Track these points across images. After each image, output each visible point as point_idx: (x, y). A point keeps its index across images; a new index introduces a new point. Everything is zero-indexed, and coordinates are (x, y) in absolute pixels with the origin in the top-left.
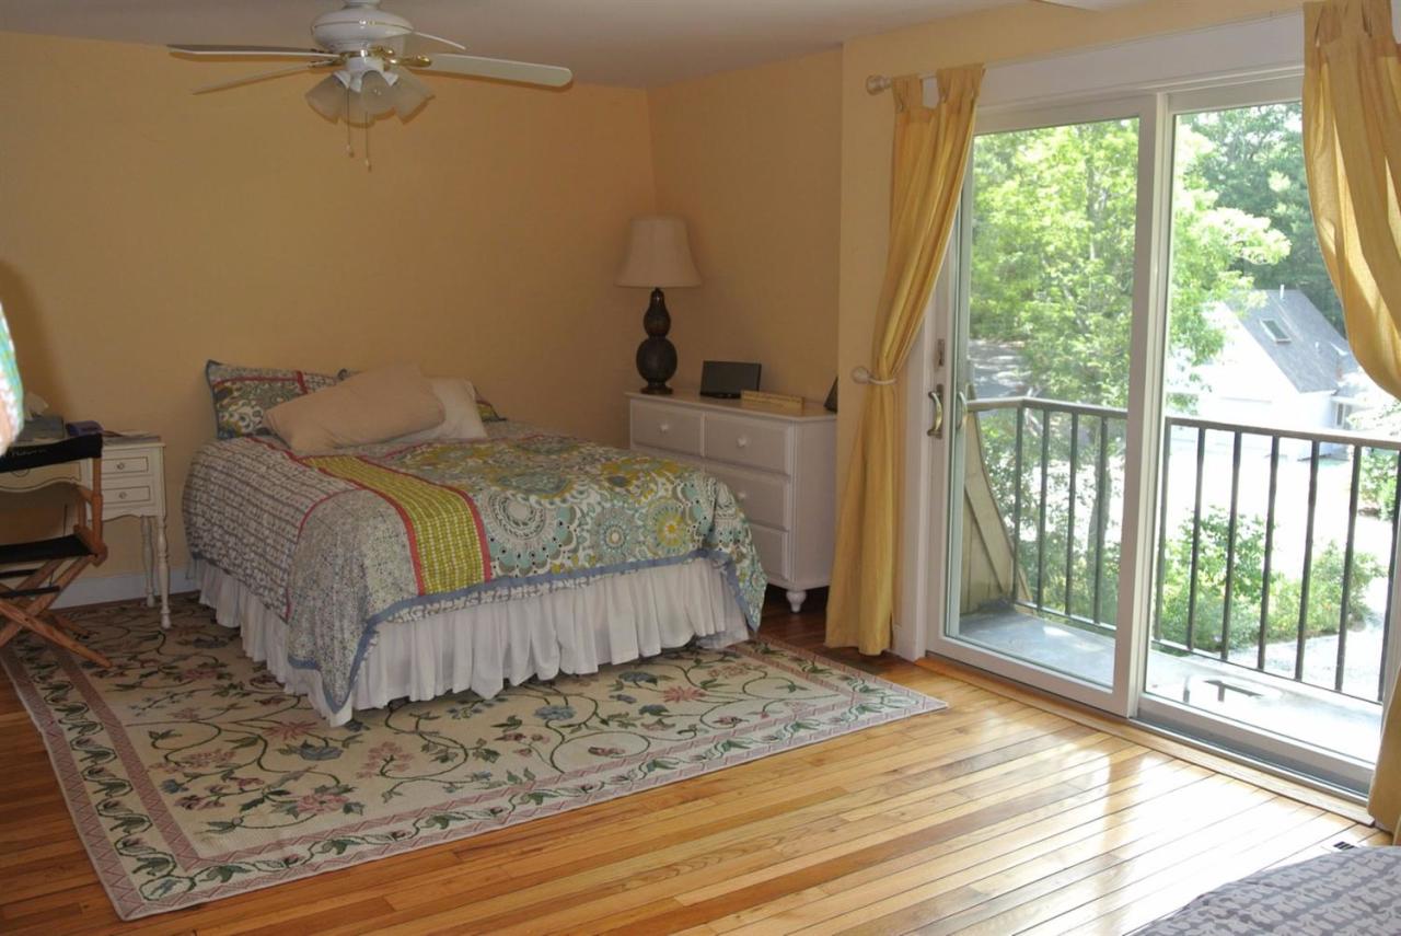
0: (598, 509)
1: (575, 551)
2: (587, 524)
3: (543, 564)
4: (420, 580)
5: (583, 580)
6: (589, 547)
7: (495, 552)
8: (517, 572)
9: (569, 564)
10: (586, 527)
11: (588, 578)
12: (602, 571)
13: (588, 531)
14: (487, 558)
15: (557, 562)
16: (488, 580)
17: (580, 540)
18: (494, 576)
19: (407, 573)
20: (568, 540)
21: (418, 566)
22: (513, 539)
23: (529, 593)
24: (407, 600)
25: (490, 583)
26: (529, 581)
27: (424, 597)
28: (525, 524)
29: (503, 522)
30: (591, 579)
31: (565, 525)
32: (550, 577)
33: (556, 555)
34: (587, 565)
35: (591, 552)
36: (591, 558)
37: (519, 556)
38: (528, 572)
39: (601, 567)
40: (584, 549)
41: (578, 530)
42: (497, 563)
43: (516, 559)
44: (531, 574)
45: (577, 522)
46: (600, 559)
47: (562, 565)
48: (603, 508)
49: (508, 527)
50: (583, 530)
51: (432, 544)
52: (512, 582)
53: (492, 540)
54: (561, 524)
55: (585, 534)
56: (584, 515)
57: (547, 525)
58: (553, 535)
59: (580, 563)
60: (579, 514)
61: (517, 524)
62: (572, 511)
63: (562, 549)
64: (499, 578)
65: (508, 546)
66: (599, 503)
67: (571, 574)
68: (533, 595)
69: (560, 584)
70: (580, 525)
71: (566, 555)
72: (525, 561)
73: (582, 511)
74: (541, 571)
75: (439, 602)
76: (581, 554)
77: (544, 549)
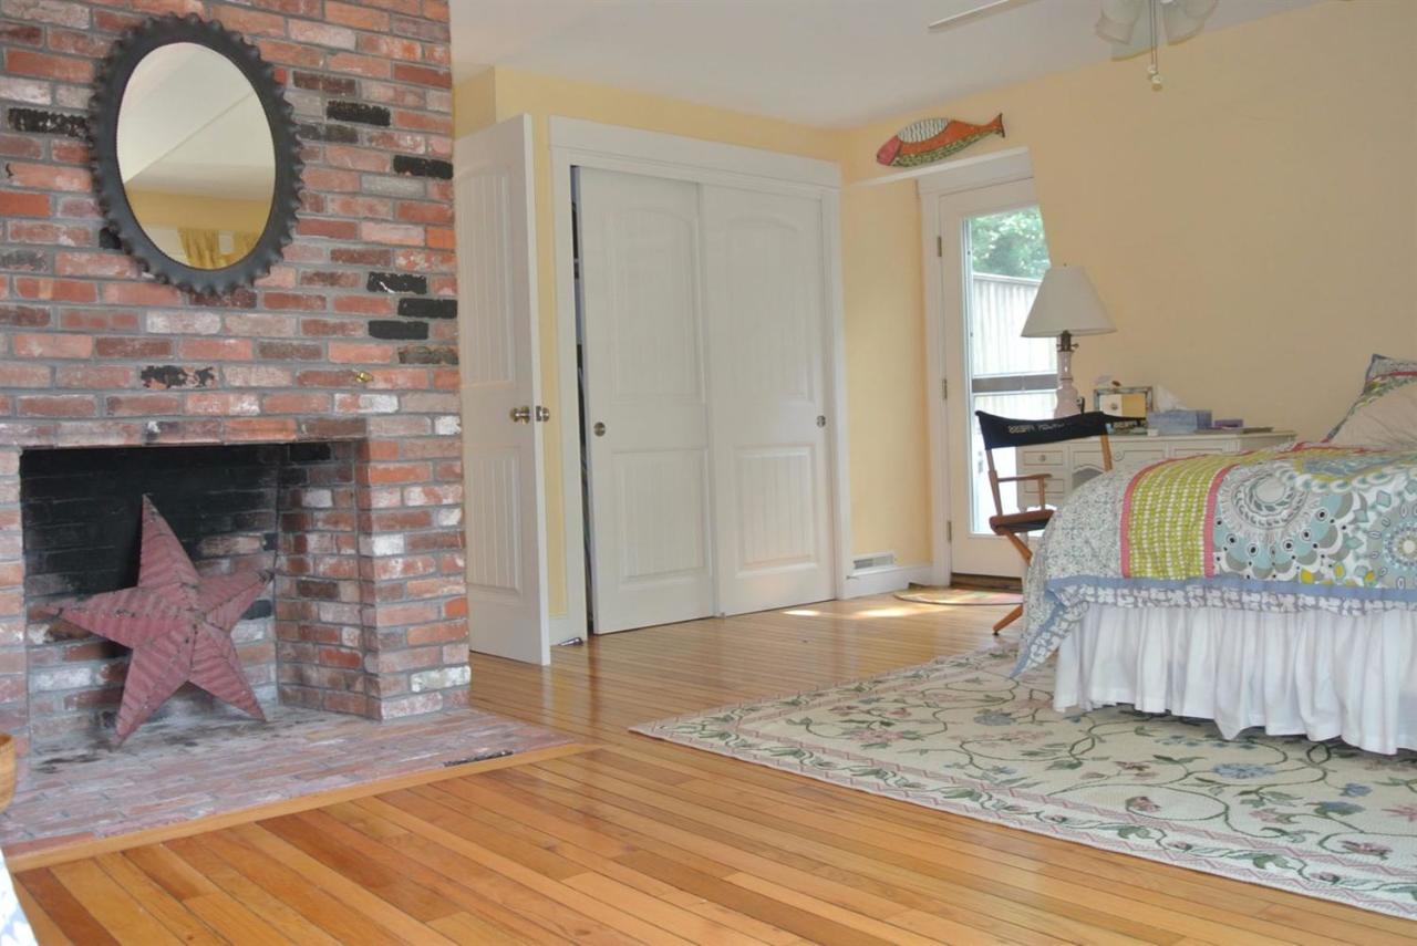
0: (1396, 502)
1: (1339, 557)
2: (1367, 521)
3: (1285, 568)
4: (1126, 557)
5: (1356, 604)
6: (1366, 556)
7: (1221, 540)
8: (1249, 571)
9: (1329, 574)
10: (1362, 525)
11: (1362, 602)
12: (1384, 595)
13: (1365, 531)
14: (1210, 546)
15: (1312, 569)
16: (1209, 575)
17: (1350, 543)
18: (1217, 571)
19: (1111, 545)
20: (1329, 540)
21: (1125, 541)
22: (1247, 527)
23: (1268, 604)
24: (1112, 579)
25: (1211, 580)
26: (1267, 587)
27: (1129, 580)
28: (1270, 509)
29: (1242, 502)
30: (1368, 605)
31: (1329, 517)
32: (1294, 587)
33: (1310, 559)
34: (1360, 582)
35: (1366, 563)
36: (1367, 574)
37: (1253, 550)
38: (1266, 576)
39: (1383, 590)
40: (1357, 558)
41: (1350, 528)
42: (1223, 554)
43: (1248, 554)
44: (1270, 578)
45: (1350, 516)
46: (1380, 577)
47: (1318, 575)
48: (1403, 501)
49: (1246, 509)
50: (1358, 529)
51: (1146, 516)
52: (1244, 584)
53: (1219, 523)
54: (1322, 515)
55: (1360, 535)
56: (1364, 507)
57: (1301, 513)
58: (1304, 527)
59: (1348, 577)
60: (1356, 505)
61: (1258, 506)
62: (1348, 500)
63: (1320, 551)
64: (1223, 576)
65: (1239, 535)
66: (1400, 494)
67: (1330, 591)
68: (1274, 609)
69: (1310, 600)
70: (1355, 521)
71: (1327, 561)
72: (1262, 559)
73: (1363, 500)
74: (1282, 577)
75: (1148, 589)
76: (1350, 562)
77: (1289, 546)
